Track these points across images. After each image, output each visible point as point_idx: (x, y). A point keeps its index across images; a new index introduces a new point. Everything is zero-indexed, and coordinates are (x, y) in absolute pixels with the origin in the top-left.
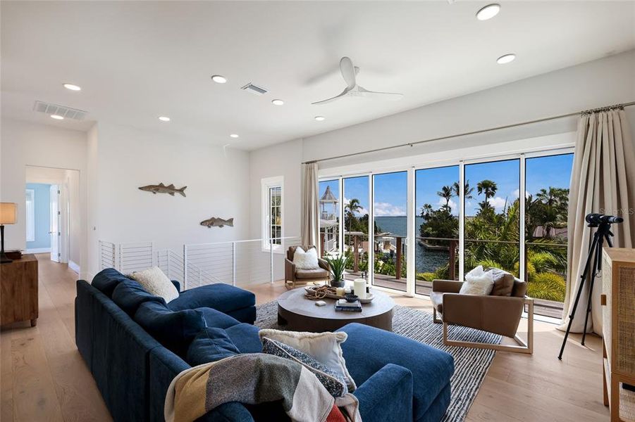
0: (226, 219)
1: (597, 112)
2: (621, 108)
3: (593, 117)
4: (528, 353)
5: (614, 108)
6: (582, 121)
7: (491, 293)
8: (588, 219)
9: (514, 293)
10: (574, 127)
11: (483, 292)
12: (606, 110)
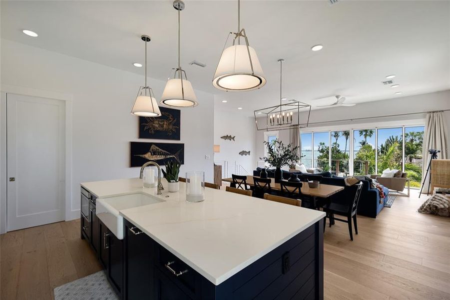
0: (248, 151)
1: (433, 112)
2: (443, 111)
3: (432, 114)
4: (408, 196)
5: (440, 111)
6: (428, 115)
7: (394, 177)
8: (429, 151)
9: (402, 177)
10: (425, 117)
11: (391, 176)
12: (437, 112)
